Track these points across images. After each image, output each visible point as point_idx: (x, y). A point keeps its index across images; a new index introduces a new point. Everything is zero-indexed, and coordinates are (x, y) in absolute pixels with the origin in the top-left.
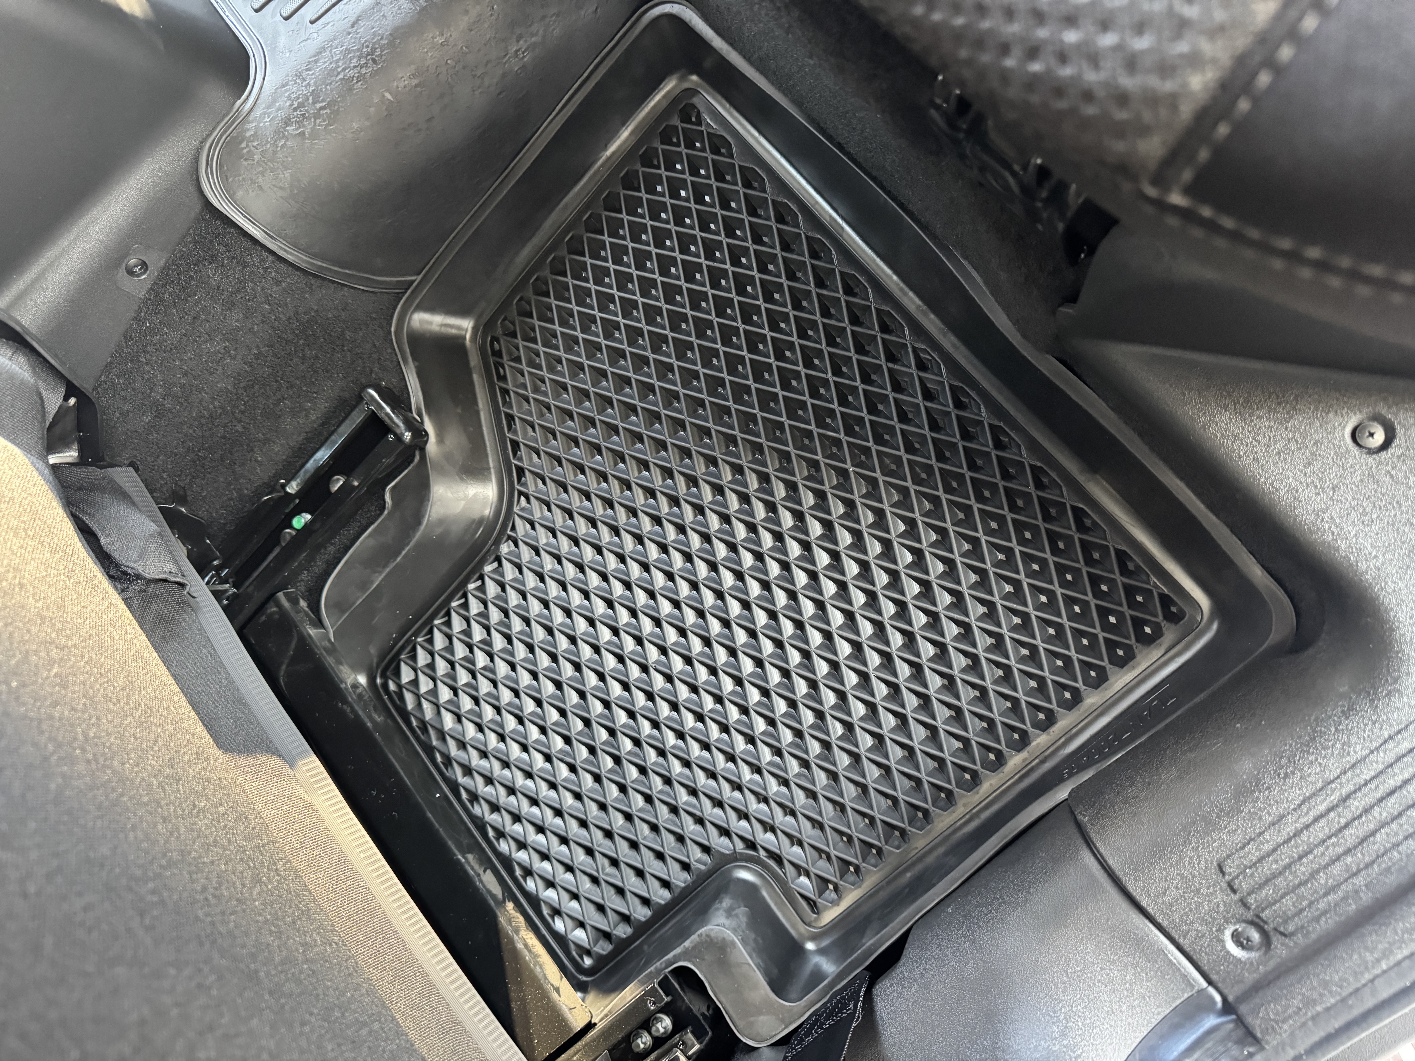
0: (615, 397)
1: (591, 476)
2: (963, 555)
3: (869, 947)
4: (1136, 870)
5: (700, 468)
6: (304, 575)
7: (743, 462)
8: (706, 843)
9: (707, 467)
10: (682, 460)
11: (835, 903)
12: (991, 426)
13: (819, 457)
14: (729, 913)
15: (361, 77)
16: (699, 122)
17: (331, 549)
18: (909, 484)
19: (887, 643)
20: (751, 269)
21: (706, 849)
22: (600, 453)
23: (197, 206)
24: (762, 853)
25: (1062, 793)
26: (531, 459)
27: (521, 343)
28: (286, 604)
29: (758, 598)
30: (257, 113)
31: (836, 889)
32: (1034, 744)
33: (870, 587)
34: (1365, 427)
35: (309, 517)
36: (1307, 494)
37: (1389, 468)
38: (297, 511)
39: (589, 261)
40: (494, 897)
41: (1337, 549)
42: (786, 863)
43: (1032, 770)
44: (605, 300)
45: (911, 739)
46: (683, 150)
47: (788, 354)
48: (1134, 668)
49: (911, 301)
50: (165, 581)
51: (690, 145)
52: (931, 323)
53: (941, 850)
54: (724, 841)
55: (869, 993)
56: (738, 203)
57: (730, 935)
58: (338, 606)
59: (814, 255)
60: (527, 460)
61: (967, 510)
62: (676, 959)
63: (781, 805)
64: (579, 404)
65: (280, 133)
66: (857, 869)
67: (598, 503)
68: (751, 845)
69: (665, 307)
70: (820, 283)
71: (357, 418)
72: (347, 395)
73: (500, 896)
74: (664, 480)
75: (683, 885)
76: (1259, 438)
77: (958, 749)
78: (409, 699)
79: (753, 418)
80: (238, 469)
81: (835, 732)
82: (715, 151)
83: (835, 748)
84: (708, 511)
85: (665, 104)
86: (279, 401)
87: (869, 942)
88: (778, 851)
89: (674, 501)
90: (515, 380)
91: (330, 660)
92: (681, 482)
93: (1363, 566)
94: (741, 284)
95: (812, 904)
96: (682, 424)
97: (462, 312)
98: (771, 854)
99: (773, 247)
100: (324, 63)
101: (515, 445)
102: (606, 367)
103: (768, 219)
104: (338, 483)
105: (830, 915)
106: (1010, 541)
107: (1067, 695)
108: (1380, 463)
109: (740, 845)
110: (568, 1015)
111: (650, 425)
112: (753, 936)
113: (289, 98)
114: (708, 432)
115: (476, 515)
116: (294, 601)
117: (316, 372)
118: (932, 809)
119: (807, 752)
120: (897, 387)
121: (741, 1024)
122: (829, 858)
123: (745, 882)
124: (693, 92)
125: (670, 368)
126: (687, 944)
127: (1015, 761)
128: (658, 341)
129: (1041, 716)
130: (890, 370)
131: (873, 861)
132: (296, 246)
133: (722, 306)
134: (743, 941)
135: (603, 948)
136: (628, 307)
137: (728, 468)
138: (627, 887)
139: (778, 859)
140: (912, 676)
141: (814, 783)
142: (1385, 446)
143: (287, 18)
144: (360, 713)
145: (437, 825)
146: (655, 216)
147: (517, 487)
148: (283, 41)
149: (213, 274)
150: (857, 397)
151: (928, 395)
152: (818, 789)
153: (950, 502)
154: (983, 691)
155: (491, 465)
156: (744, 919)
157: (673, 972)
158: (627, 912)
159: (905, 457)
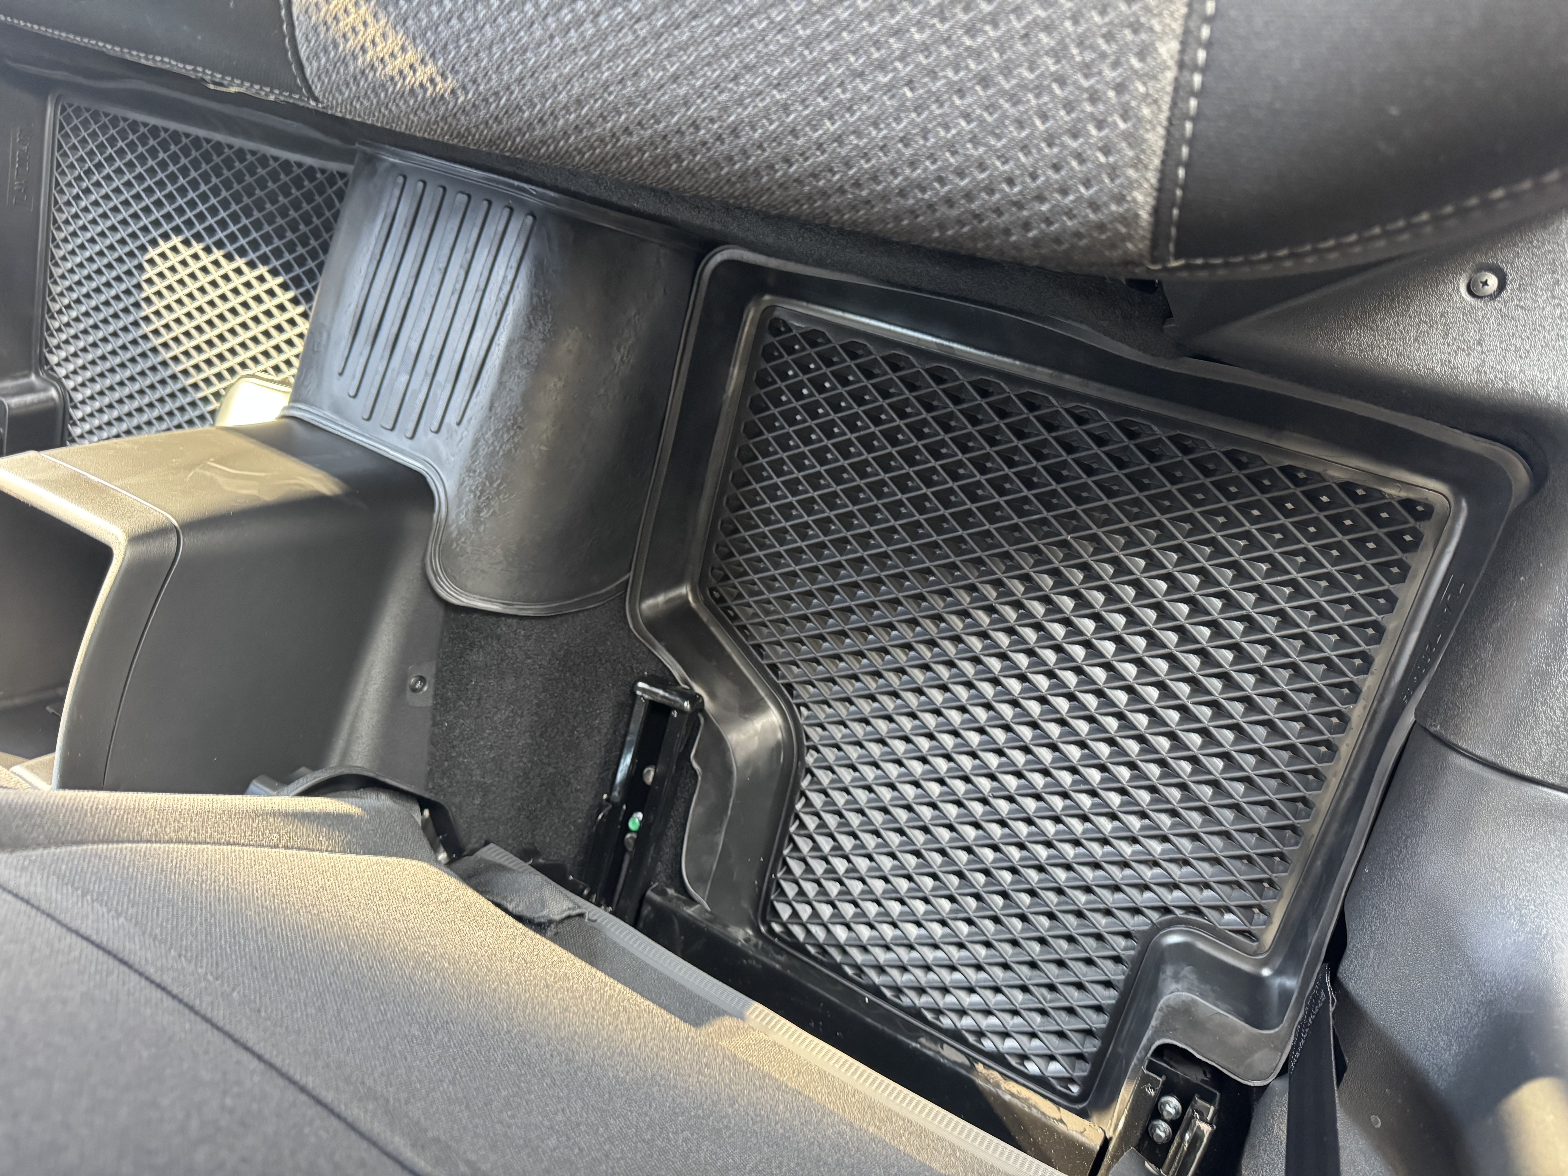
0: (835, 584)
1: (850, 659)
2: (1208, 559)
3: (1317, 942)
4: (1503, 748)
5: (939, 604)
6: (660, 867)
7: (973, 580)
8: (1123, 929)
9: (944, 601)
10: (919, 606)
11: (1267, 923)
12: (1170, 438)
13: (1036, 542)
14: (1176, 978)
15: (517, 446)
16: (789, 329)
17: (671, 833)
18: (1126, 523)
19: (1187, 669)
20: (893, 420)
21: (1127, 935)
22: (847, 636)
23: (440, 611)
24: (1179, 913)
25: (1409, 718)
26: (792, 671)
27: (736, 582)
28: (657, 898)
29: (1050, 688)
30: (453, 515)
31: (1262, 910)
32: (1364, 689)
33: (1143, 628)
34: (1476, 281)
35: (640, 815)
36: (1460, 359)
37: (1516, 302)
38: (629, 815)
39: (757, 486)
40: (962, 1065)
41: (1513, 390)
42: (1204, 910)
43: (1375, 712)
44: (786, 510)
45: (1254, 742)
46: (788, 358)
47: (961, 471)
48: (1415, 577)
49: (1042, 374)
50: (569, 917)
51: (791, 351)
52: (1069, 382)
53: (1335, 826)
54: (1139, 919)
55: (1334, 979)
56: (854, 375)
57: (1186, 995)
58: (699, 879)
59: (939, 381)
60: (792, 674)
61: (1190, 518)
62: (1151, 1042)
63: (1171, 861)
64: (808, 605)
65: (477, 521)
66: (1271, 883)
67: (868, 679)
68: (1165, 910)
69: (838, 489)
70: (956, 401)
71: (639, 712)
72: (623, 698)
73: (967, 1062)
74: (913, 630)
75: (1122, 977)
76: (1393, 335)
77: (1301, 730)
78: (798, 932)
79: (961, 539)
80: (565, 804)
81: (1184, 771)
82: (814, 344)
83: (1192, 785)
84: (965, 637)
85: (754, 331)
86: (572, 731)
87: (1314, 939)
88: (1191, 903)
89: (931, 643)
90: (745, 613)
91: (717, 928)
92: (928, 624)
93: (1542, 392)
94: (891, 437)
95: (1248, 934)
96: (903, 576)
97: (677, 582)
98: (1187, 909)
99: (902, 393)
100: (483, 451)
101: (774, 667)
102: (815, 563)
103: (886, 373)
104: (650, 774)
105: (1269, 936)
106: (1243, 525)
107: (1370, 631)
108: (1505, 302)
109: (1155, 916)
110: (1083, 1139)
111: (877, 592)
112: (1208, 987)
113: (471, 491)
114: (929, 572)
115: (772, 743)
116: (662, 893)
117: (589, 692)
118: (1307, 794)
119: (1169, 802)
120: (1070, 449)
121: (1240, 1070)
122: (1240, 886)
123: (1177, 946)
124: (772, 308)
125: (869, 535)
126: (1154, 1023)
127: (1358, 713)
128: (846, 520)
129: (1358, 662)
130: (1055, 438)
131: (1281, 868)
132: (528, 600)
133: (884, 463)
134: (1202, 996)
135: (1082, 1070)
136: (808, 505)
137: (962, 592)
138: (1074, 1004)
139: (1195, 910)
140: (1225, 686)
141: (1190, 826)
142: (1502, 286)
143: (437, 432)
144: (765, 959)
145: (879, 1026)
146: (792, 422)
147: (793, 701)
148: (444, 451)
149: (477, 657)
150: (1040, 475)
151: (1100, 441)
152: (1197, 829)
153: (1171, 520)
154: (1294, 666)
155: (763, 694)
156: (1193, 977)
157: (1153, 1055)
158: (1086, 1026)
159: (1110, 503)
